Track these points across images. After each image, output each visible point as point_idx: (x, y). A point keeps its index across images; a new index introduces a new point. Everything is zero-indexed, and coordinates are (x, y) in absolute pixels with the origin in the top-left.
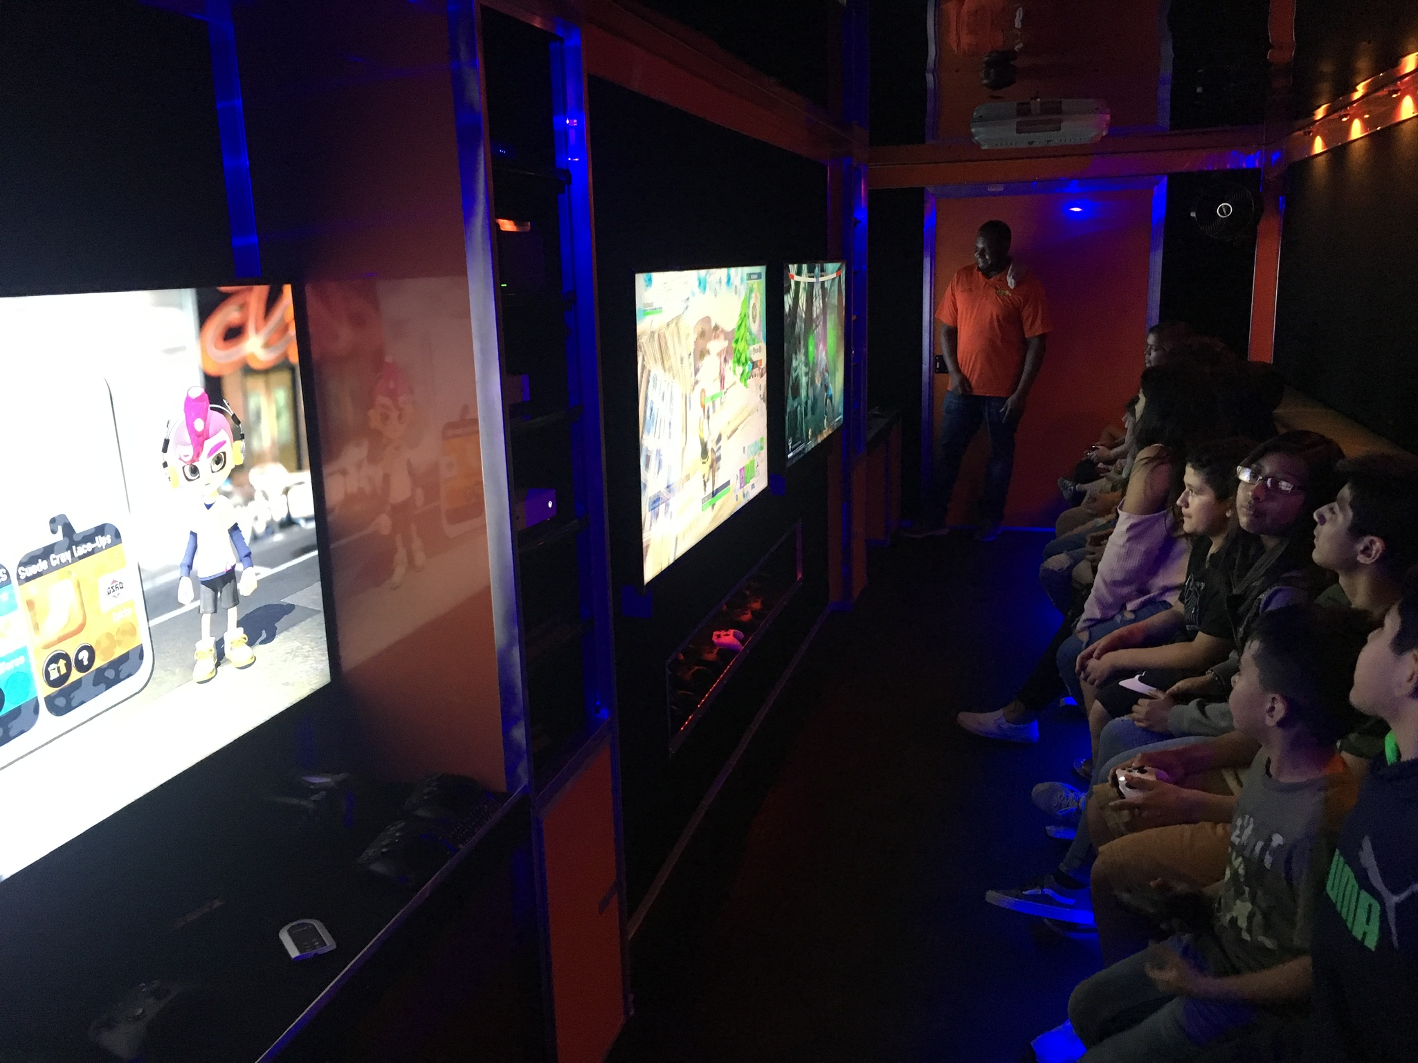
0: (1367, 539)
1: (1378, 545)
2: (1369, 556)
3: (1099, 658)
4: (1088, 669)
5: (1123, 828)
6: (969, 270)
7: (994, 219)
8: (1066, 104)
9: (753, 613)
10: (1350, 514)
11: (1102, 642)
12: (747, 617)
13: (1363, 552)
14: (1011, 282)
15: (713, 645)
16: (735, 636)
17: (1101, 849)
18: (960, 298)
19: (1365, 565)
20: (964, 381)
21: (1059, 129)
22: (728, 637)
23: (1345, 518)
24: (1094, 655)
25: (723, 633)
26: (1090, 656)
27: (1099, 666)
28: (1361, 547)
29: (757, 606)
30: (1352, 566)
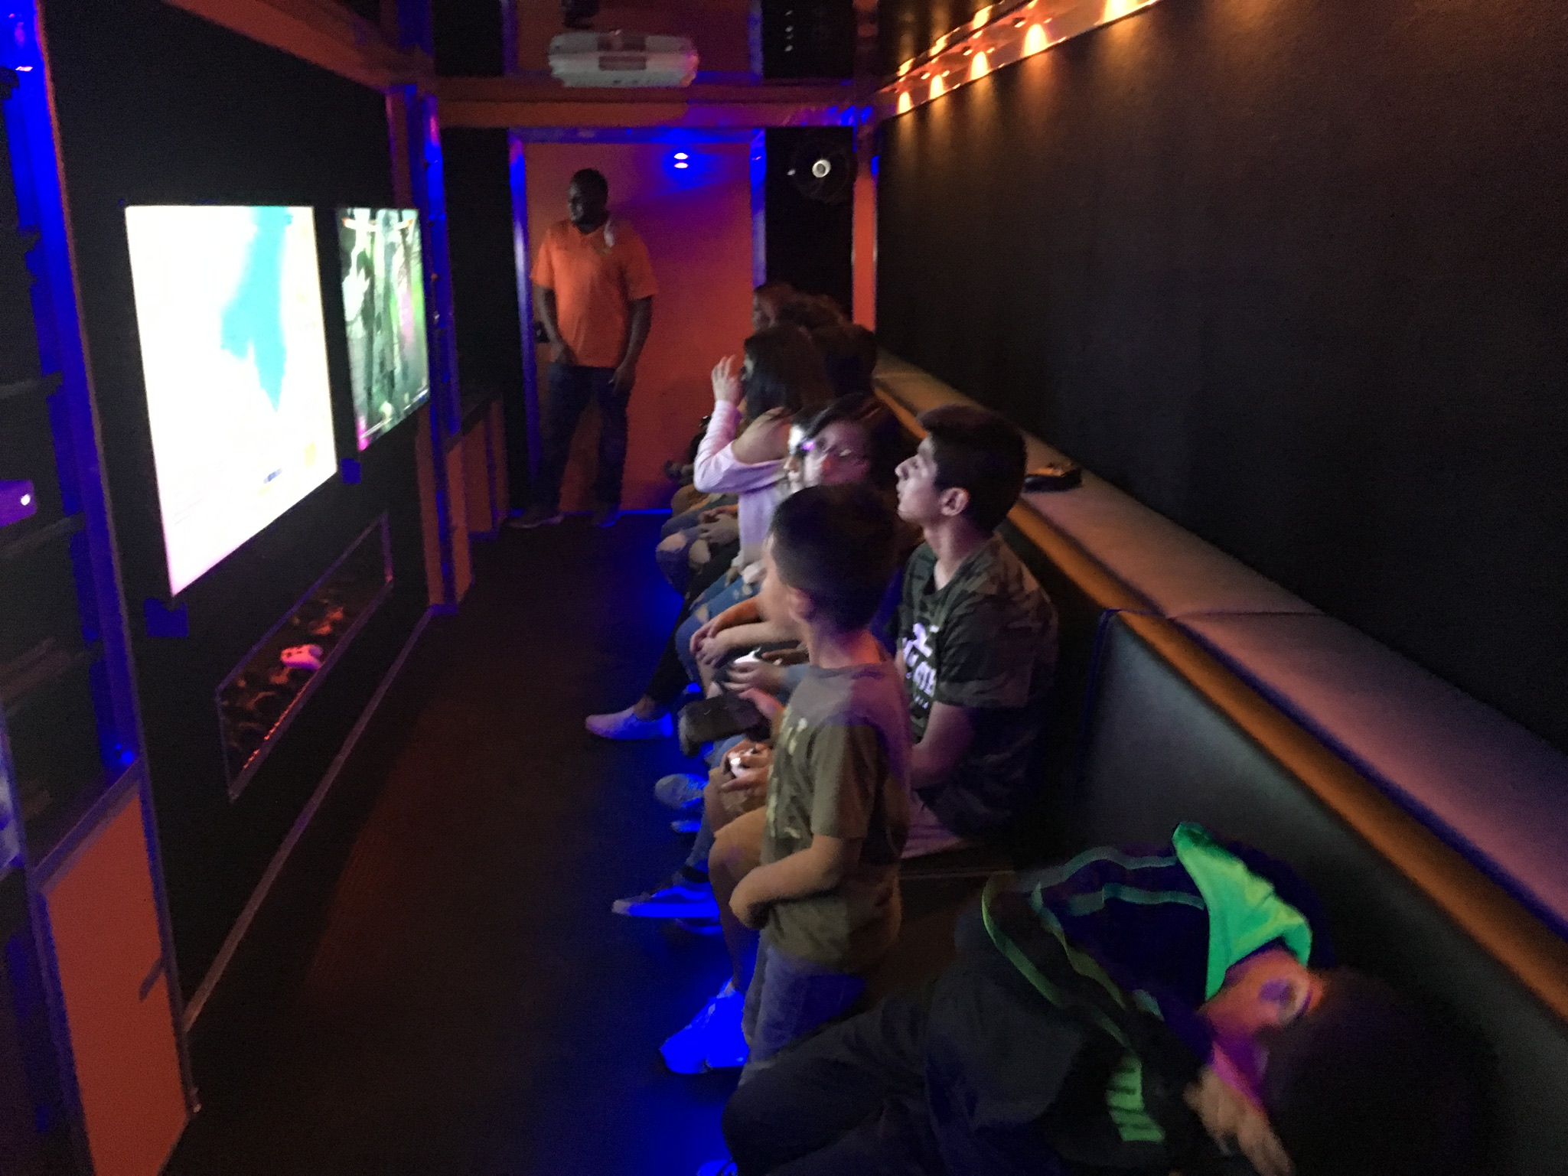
0: (950, 492)
1: (962, 496)
2: (953, 508)
3: (714, 635)
4: (704, 649)
5: (740, 809)
6: (564, 224)
7: (587, 166)
8: (650, 40)
9: (334, 624)
10: (934, 467)
11: (717, 620)
12: (326, 629)
13: (948, 504)
14: (609, 238)
15: (283, 665)
16: (311, 652)
17: (718, 834)
18: (557, 258)
19: (947, 517)
20: (568, 351)
21: (644, 67)
22: (302, 655)
23: (929, 472)
24: (710, 633)
25: (294, 650)
26: (704, 635)
27: (712, 645)
28: (945, 500)
29: (337, 615)
30: (937, 519)
